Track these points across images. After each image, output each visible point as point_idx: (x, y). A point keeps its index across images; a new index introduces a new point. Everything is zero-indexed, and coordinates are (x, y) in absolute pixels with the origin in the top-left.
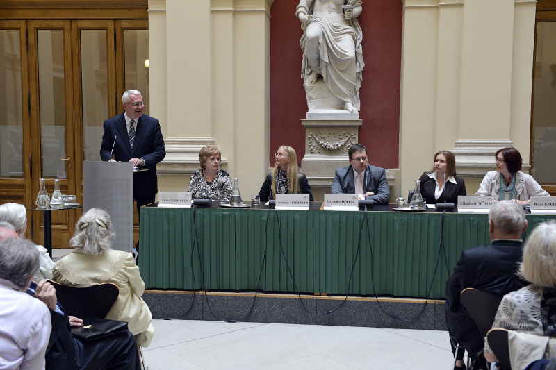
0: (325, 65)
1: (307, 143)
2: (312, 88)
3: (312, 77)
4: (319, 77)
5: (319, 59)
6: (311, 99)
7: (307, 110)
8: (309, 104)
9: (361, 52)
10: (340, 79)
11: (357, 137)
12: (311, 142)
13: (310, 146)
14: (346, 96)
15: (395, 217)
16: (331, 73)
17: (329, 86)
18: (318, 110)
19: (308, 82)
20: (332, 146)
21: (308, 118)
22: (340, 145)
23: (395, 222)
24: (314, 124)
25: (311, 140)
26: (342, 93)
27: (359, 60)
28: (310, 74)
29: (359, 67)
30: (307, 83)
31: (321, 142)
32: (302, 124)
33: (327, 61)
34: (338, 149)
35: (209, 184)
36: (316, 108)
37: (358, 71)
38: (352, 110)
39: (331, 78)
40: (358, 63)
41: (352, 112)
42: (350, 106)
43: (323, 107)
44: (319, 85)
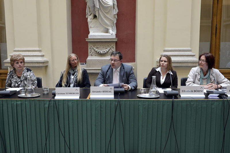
0: (97, 9)
1: (89, 51)
2: (91, 22)
3: (92, 16)
4: (95, 17)
5: (94, 6)
6: (91, 27)
7: (89, 33)
8: (90, 30)
9: (116, 4)
10: (106, 17)
11: (115, 47)
12: (91, 50)
13: (91, 52)
14: (108, 26)
15: (140, 104)
16: (101, 14)
17: (100, 21)
18: (95, 33)
19: (90, 18)
20: (102, 52)
21: (89, 38)
22: (106, 52)
23: (140, 107)
24: (92, 40)
25: (91, 49)
26: (107, 25)
27: (115, 8)
28: (90, 15)
29: (116, 11)
30: (89, 20)
31: (96, 50)
32: (86, 40)
33: (99, 7)
34: (105, 53)
35: (19, 77)
36: (94, 32)
37: (115, 13)
38: (112, 33)
39: (101, 17)
40: (114, 10)
41: (112, 34)
42: (111, 31)
43: (97, 32)
44: (95, 20)
